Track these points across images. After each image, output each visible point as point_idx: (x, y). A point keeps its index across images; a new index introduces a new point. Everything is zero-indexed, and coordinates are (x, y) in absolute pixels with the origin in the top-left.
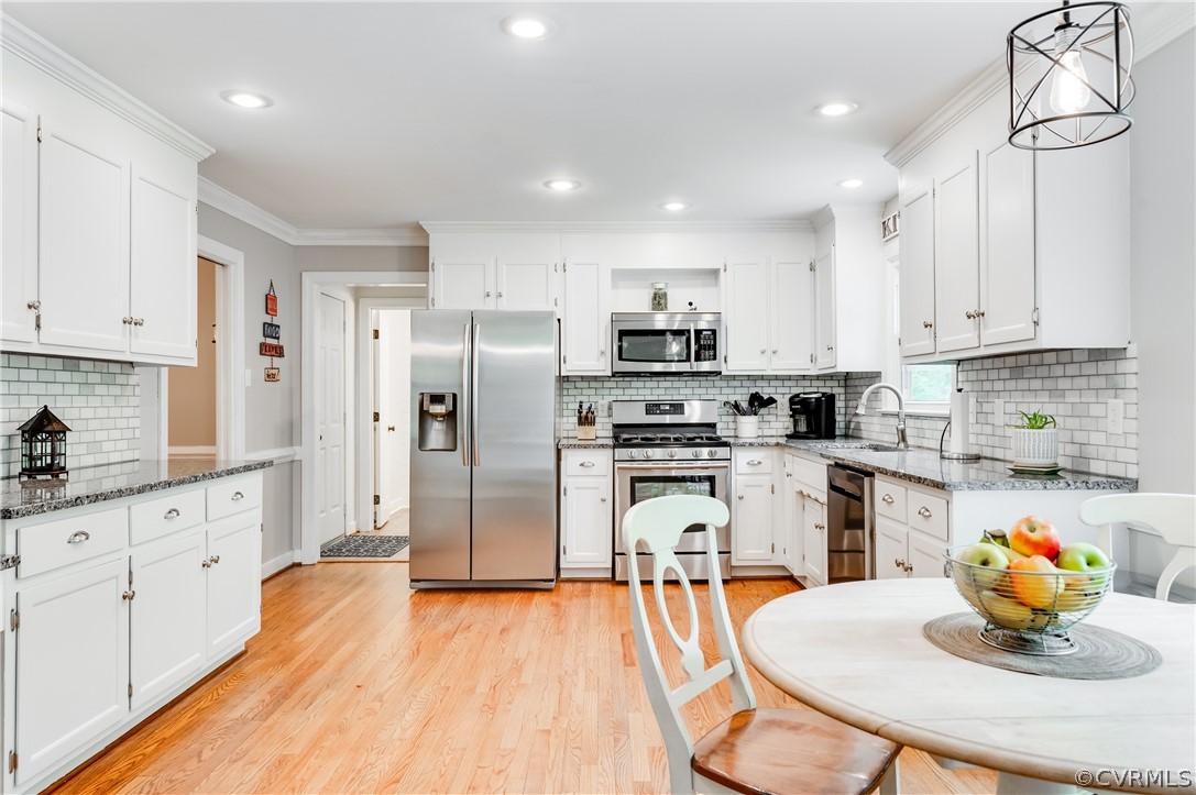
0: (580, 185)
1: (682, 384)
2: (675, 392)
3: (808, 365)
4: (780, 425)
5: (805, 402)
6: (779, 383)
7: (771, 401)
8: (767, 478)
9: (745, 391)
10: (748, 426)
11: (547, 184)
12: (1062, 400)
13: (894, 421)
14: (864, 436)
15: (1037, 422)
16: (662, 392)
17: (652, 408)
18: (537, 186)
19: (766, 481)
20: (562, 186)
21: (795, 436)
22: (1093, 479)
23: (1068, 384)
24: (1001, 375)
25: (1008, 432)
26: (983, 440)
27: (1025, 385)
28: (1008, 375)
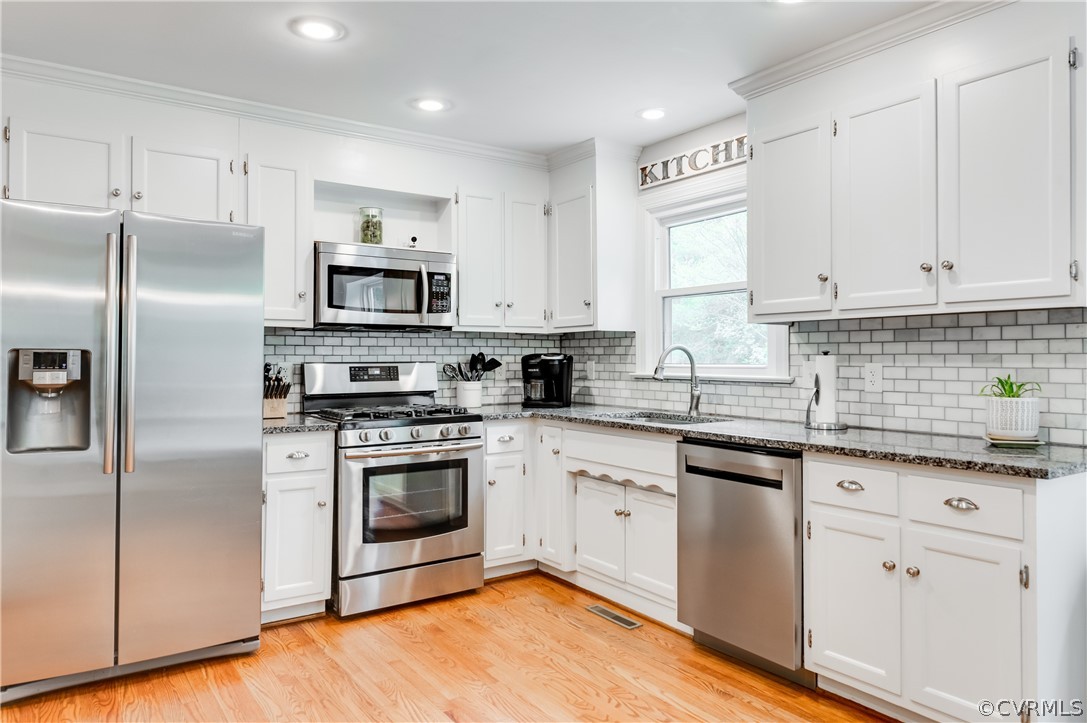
1: (390, 342)
2: (381, 351)
3: (542, 323)
4: (497, 391)
5: (546, 365)
6: (496, 343)
7: (494, 364)
8: (518, 456)
9: (461, 351)
10: (472, 395)
12: (998, 365)
13: (686, 387)
14: (598, 400)
15: (1008, 388)
16: (364, 351)
17: (357, 374)
18: (277, 27)
19: (517, 460)
20: (318, 31)
21: (528, 404)
23: (1010, 347)
24: (877, 336)
25: (890, 398)
26: (843, 407)
27: (926, 347)
28: (889, 336)
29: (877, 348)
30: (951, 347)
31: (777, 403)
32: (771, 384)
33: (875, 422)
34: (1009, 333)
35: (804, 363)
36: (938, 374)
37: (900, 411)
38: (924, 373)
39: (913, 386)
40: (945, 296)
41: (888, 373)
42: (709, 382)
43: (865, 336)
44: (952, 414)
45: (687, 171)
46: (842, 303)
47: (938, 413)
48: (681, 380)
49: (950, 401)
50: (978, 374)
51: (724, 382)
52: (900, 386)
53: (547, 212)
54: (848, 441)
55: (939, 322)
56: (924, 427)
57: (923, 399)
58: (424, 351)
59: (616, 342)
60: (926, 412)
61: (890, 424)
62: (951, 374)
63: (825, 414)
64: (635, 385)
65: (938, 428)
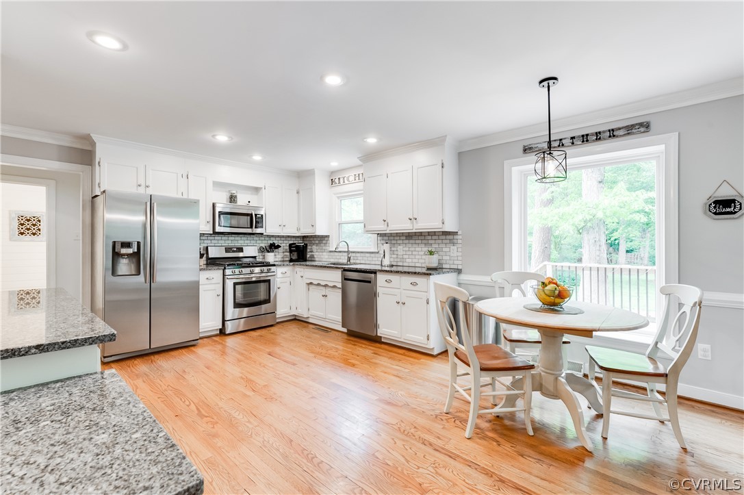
0: (232, 139)
1: (239, 239)
2: (236, 242)
3: (296, 232)
4: (280, 256)
5: (298, 247)
6: (279, 239)
7: (278, 247)
8: (288, 279)
9: (266, 242)
10: (271, 257)
11: (213, 136)
12: (430, 246)
13: (346, 254)
14: (317, 259)
15: (431, 253)
16: (230, 242)
17: (228, 250)
18: (208, 136)
19: (288, 280)
20: (222, 138)
21: (291, 260)
22: (444, 270)
23: (433, 242)
24: (401, 238)
25: (405, 256)
26: (392, 260)
27: (413, 241)
28: (404, 238)
29: (401, 242)
30: (420, 241)
31: (374, 259)
32: (373, 253)
33: (401, 264)
34: (434, 237)
35: (381, 246)
36: (417, 249)
37: (407, 260)
38: (413, 249)
39: (410, 253)
40: (415, 227)
41: (404, 249)
42: (354, 252)
43: (398, 238)
44: (420, 261)
45: (346, 182)
46: (390, 228)
47: (416, 261)
48: (345, 252)
49: (420, 257)
50: (426, 249)
51: (358, 252)
52: (407, 253)
53: (298, 193)
54: (394, 269)
55: (417, 234)
56: (414, 265)
57: (413, 257)
58: (252, 242)
59: (323, 239)
60: (414, 260)
61: (404, 264)
62: (420, 249)
63: (387, 262)
64: (329, 254)
65: (417, 265)
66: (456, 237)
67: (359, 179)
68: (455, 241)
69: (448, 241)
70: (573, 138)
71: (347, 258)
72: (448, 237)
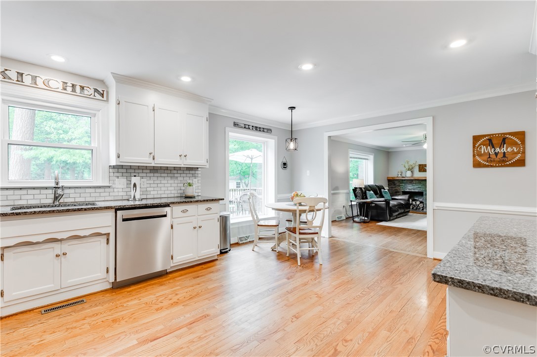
15: (190, 185)
23: (179, 175)
24: (144, 171)
25: (149, 189)
27: (159, 175)
28: (149, 171)
29: (145, 175)
30: (166, 175)
31: (102, 195)
32: (100, 187)
33: (144, 197)
34: (179, 172)
35: (117, 179)
36: (162, 182)
37: (152, 193)
38: (159, 182)
39: (156, 185)
41: (149, 182)
43: (141, 171)
44: (166, 192)
46: (156, 161)
47: (163, 192)
49: (166, 189)
50: (172, 182)
51: (70, 188)
52: (152, 185)
56: (160, 197)
57: (159, 189)
60: (159, 192)
61: (149, 196)
62: (166, 182)
65: (163, 196)
66: (197, 172)
67: (74, 90)
68: (196, 175)
69: (191, 175)
70: (253, 126)
71: (53, 196)
72: (191, 172)
